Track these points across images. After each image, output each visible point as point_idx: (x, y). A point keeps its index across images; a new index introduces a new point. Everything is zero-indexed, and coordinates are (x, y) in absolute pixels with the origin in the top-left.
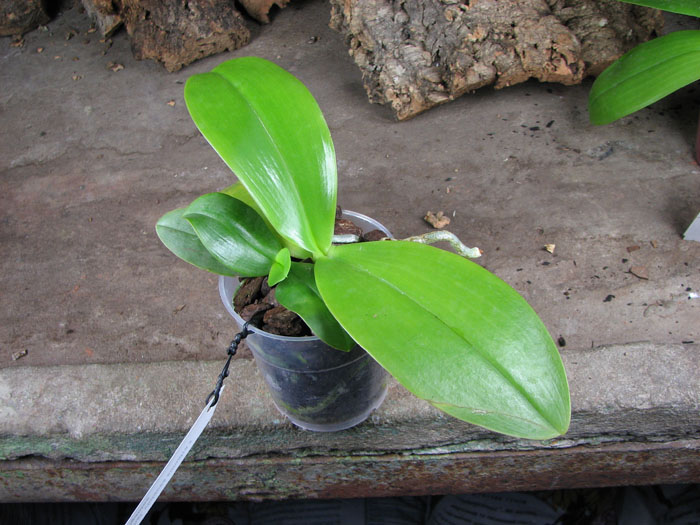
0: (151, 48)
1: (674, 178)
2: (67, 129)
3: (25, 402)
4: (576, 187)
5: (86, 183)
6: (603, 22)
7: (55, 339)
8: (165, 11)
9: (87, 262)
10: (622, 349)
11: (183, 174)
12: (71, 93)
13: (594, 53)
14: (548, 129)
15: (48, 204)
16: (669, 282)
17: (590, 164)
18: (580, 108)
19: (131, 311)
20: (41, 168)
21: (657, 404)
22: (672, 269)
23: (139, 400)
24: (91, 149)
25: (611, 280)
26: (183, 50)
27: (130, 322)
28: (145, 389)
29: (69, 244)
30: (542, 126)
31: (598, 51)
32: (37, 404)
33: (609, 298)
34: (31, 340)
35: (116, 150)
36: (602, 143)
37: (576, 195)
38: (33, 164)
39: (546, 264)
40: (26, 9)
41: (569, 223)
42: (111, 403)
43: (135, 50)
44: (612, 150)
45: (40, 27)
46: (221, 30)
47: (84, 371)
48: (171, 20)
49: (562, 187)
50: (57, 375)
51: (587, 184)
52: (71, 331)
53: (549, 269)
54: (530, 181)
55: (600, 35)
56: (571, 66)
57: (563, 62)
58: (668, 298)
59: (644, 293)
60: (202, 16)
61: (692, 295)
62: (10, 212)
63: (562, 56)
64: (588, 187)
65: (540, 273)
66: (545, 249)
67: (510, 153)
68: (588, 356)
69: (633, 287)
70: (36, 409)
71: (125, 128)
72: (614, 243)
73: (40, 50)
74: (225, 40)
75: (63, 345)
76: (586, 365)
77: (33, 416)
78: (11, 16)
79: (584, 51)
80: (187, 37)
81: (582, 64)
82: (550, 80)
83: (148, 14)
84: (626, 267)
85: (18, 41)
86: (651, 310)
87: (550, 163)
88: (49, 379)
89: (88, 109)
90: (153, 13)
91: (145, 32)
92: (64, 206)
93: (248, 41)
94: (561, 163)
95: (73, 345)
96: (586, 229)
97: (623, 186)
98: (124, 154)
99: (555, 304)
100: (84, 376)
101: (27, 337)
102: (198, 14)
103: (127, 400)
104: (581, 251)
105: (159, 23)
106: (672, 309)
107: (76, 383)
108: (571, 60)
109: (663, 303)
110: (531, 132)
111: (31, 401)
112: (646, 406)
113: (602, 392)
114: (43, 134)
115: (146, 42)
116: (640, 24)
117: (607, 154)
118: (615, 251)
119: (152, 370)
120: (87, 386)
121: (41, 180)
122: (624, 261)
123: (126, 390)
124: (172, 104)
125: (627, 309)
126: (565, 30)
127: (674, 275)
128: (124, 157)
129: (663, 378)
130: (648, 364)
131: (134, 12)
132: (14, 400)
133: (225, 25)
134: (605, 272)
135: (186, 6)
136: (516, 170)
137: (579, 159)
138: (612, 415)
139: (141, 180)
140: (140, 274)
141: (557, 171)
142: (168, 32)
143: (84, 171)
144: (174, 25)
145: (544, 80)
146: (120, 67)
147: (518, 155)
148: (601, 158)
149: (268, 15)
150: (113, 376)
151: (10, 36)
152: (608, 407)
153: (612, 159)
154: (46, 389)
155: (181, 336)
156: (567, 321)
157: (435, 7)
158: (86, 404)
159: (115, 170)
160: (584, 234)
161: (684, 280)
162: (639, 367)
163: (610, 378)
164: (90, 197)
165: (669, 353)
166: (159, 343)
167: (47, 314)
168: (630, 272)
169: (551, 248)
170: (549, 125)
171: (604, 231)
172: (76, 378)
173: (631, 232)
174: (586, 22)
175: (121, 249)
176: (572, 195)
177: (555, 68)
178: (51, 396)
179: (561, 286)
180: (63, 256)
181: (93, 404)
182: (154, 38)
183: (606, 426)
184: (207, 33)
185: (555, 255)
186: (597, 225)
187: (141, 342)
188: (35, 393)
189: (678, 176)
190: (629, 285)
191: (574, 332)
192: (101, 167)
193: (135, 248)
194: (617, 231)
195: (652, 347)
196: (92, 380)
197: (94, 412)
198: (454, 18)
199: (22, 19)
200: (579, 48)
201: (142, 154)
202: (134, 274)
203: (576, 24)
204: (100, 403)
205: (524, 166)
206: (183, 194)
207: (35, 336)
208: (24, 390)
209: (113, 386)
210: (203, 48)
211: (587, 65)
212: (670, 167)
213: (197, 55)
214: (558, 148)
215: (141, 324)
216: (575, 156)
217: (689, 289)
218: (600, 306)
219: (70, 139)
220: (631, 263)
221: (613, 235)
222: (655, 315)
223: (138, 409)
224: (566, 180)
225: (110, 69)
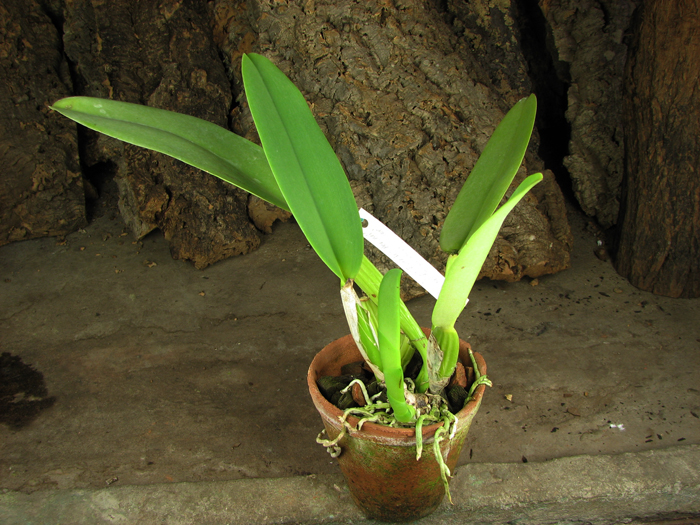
0: (187, 251)
1: (591, 347)
2: (117, 311)
3: (132, 510)
4: (522, 355)
5: (142, 353)
6: (532, 238)
7: (139, 469)
8: (198, 223)
9: (155, 413)
10: (568, 460)
11: (221, 348)
12: (115, 283)
13: (527, 259)
14: (497, 315)
15: (113, 369)
16: (596, 417)
17: (530, 339)
18: (519, 299)
19: (198, 448)
20: (102, 341)
21: (597, 494)
22: (597, 409)
23: (225, 506)
24: (141, 327)
25: (555, 417)
26: (211, 253)
27: (198, 455)
28: (227, 498)
29: (136, 399)
30: (493, 312)
31: (531, 258)
32: (142, 511)
33: (554, 430)
34: (119, 470)
35: (162, 328)
36: (538, 323)
37: (523, 361)
38: (93, 337)
39: (507, 408)
40: (74, 216)
41: (520, 380)
42: (203, 509)
43: (173, 251)
44: (545, 328)
45: (80, 231)
46: (241, 239)
47: (176, 488)
48: (203, 230)
49: (511, 355)
50: (155, 490)
51: (530, 353)
52: (150, 463)
53: (509, 412)
54: (489, 352)
55: (530, 246)
56: (513, 268)
57: (507, 265)
58: (596, 428)
59: (578, 425)
60: (227, 227)
61: (612, 426)
62: (81, 374)
63: (506, 261)
64: (531, 355)
65: (503, 415)
66: (505, 398)
67: (472, 332)
68: (546, 465)
69: (570, 422)
70: (142, 515)
71: (166, 312)
72: (553, 392)
73: (82, 249)
74: (242, 246)
75: (146, 473)
76: (546, 471)
77: (141, 520)
78: (62, 222)
79: (521, 258)
80: (216, 243)
81: (520, 267)
82: (498, 279)
83: (185, 223)
84: (564, 409)
85: (63, 241)
86: (585, 437)
87: (502, 339)
88: (149, 493)
89: (132, 296)
90: (189, 223)
91: (182, 238)
92: (127, 371)
93: (258, 248)
94: (510, 339)
95: (155, 473)
96: (532, 384)
97: (556, 353)
98: (170, 332)
99: (517, 435)
100: (177, 491)
101: (116, 468)
102: (224, 226)
103: (216, 506)
104: (531, 399)
105: (193, 232)
106: (600, 436)
107: (171, 496)
108: (512, 264)
109: (593, 432)
110: (485, 317)
111: (136, 509)
112: (589, 495)
113: (559, 487)
114: (98, 315)
115: (183, 246)
116: (557, 239)
117: (542, 332)
118: (555, 398)
119: (231, 485)
120: (180, 497)
121: (103, 350)
122: (563, 404)
123: (212, 499)
124: (203, 294)
125: (568, 437)
126: (506, 242)
127: (598, 413)
128: (171, 335)
129: (598, 476)
130: (587, 468)
131: (174, 222)
132: (123, 509)
133: (245, 235)
134: (549, 413)
135: (215, 219)
136: (477, 345)
137: (522, 335)
138: (566, 503)
139: (188, 352)
140: (201, 421)
141: (507, 344)
142: (199, 238)
143: (138, 344)
144: (205, 233)
145: (493, 278)
146: (154, 264)
147: (478, 333)
148: (538, 334)
149: (272, 227)
150: (201, 490)
151: (55, 237)
152: (564, 497)
153: (546, 335)
154: (147, 500)
155: (242, 465)
156: (527, 447)
157: (412, 226)
158: (182, 510)
159: (165, 344)
160: (532, 388)
161: (606, 416)
162: (582, 470)
163: (563, 478)
164: (148, 365)
165: (602, 460)
166: (225, 470)
167: (129, 451)
168: (567, 411)
169: (510, 397)
170: (498, 311)
171: (545, 385)
172: (170, 492)
173: (565, 384)
174: (521, 238)
175: (180, 403)
176: (520, 361)
177: (502, 270)
178: (153, 506)
179: (519, 423)
180: (133, 408)
181: (188, 510)
182: (189, 243)
183: (563, 513)
184: (231, 240)
185: (513, 402)
186: (540, 381)
187: (211, 470)
188: (139, 503)
189: (594, 346)
190: (567, 420)
191: (533, 453)
192: (152, 341)
193: (192, 402)
194: (555, 385)
195: (589, 457)
196: (184, 493)
197: (190, 516)
198: (427, 234)
199: (69, 224)
200: (518, 256)
201: (184, 332)
202: (196, 422)
203: (514, 239)
204: (194, 509)
205: (482, 341)
206: (224, 363)
207: (121, 467)
208: (130, 501)
209: (202, 497)
210: (226, 252)
211: (524, 267)
212: (588, 339)
213: (220, 257)
214: (506, 328)
215: (208, 457)
216: (519, 333)
217: (609, 422)
218: (549, 436)
219: (121, 319)
220: (567, 406)
221: (553, 387)
222: (588, 439)
223: (225, 512)
224: (514, 350)
225: (146, 266)
